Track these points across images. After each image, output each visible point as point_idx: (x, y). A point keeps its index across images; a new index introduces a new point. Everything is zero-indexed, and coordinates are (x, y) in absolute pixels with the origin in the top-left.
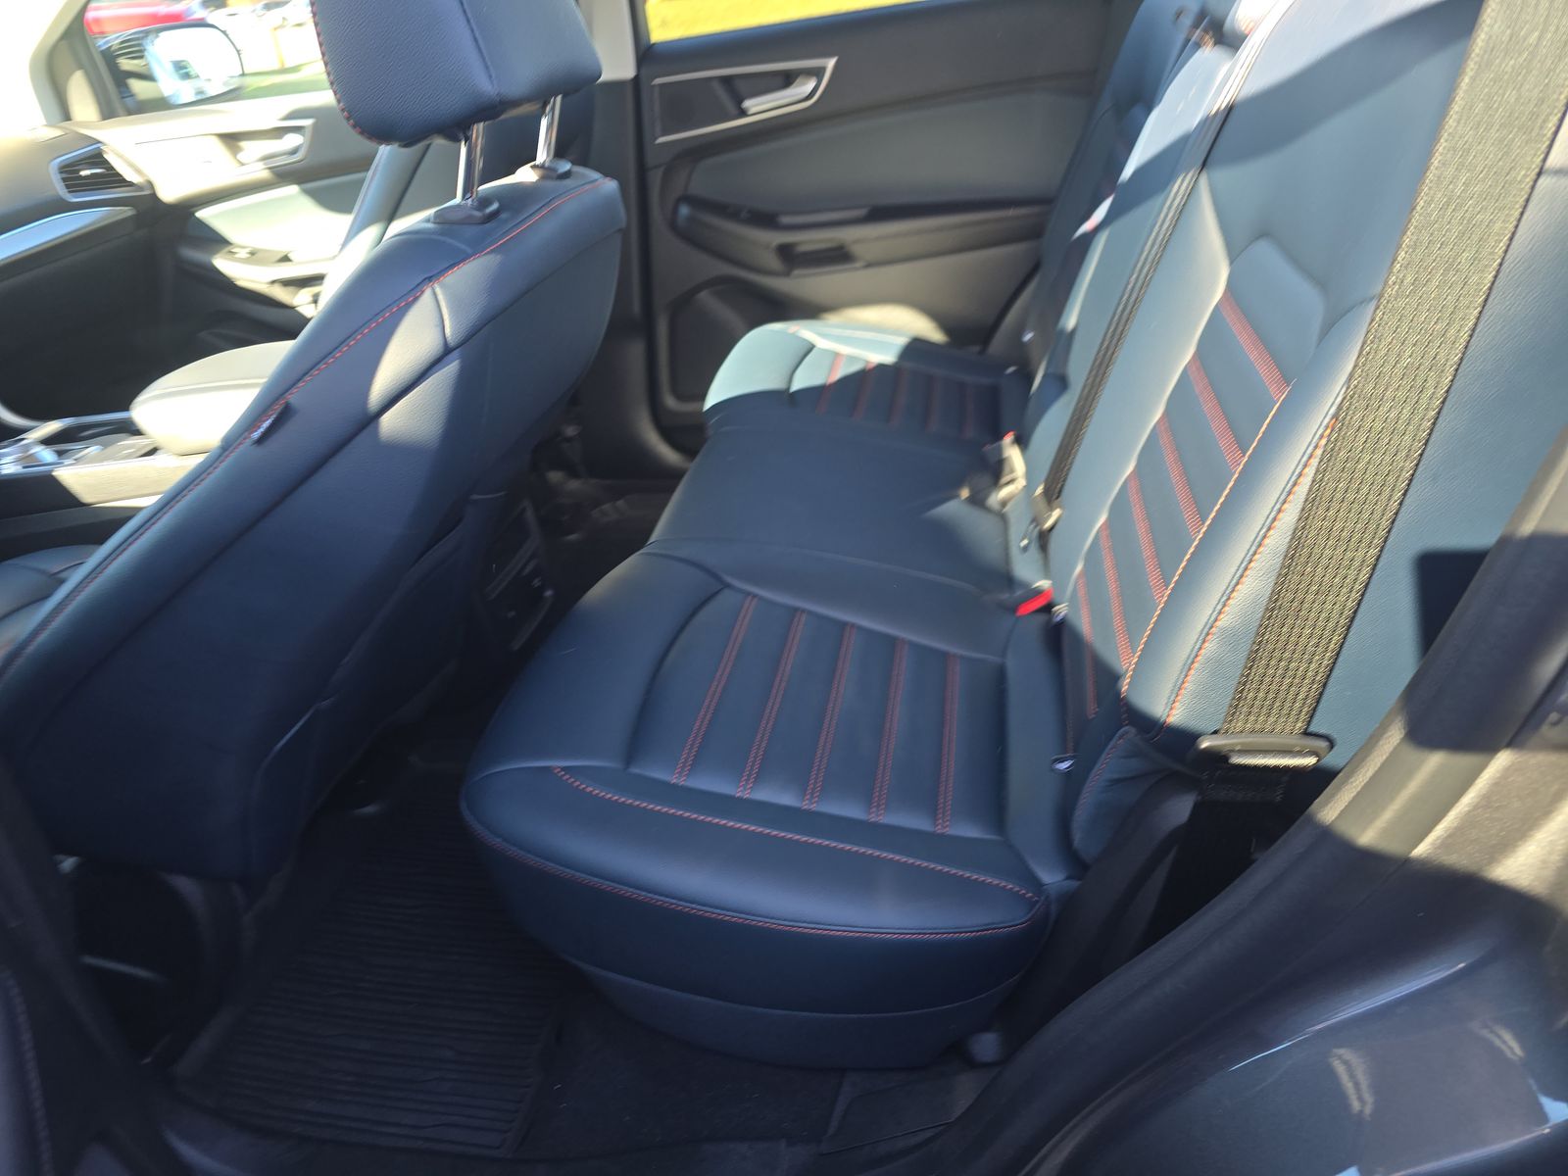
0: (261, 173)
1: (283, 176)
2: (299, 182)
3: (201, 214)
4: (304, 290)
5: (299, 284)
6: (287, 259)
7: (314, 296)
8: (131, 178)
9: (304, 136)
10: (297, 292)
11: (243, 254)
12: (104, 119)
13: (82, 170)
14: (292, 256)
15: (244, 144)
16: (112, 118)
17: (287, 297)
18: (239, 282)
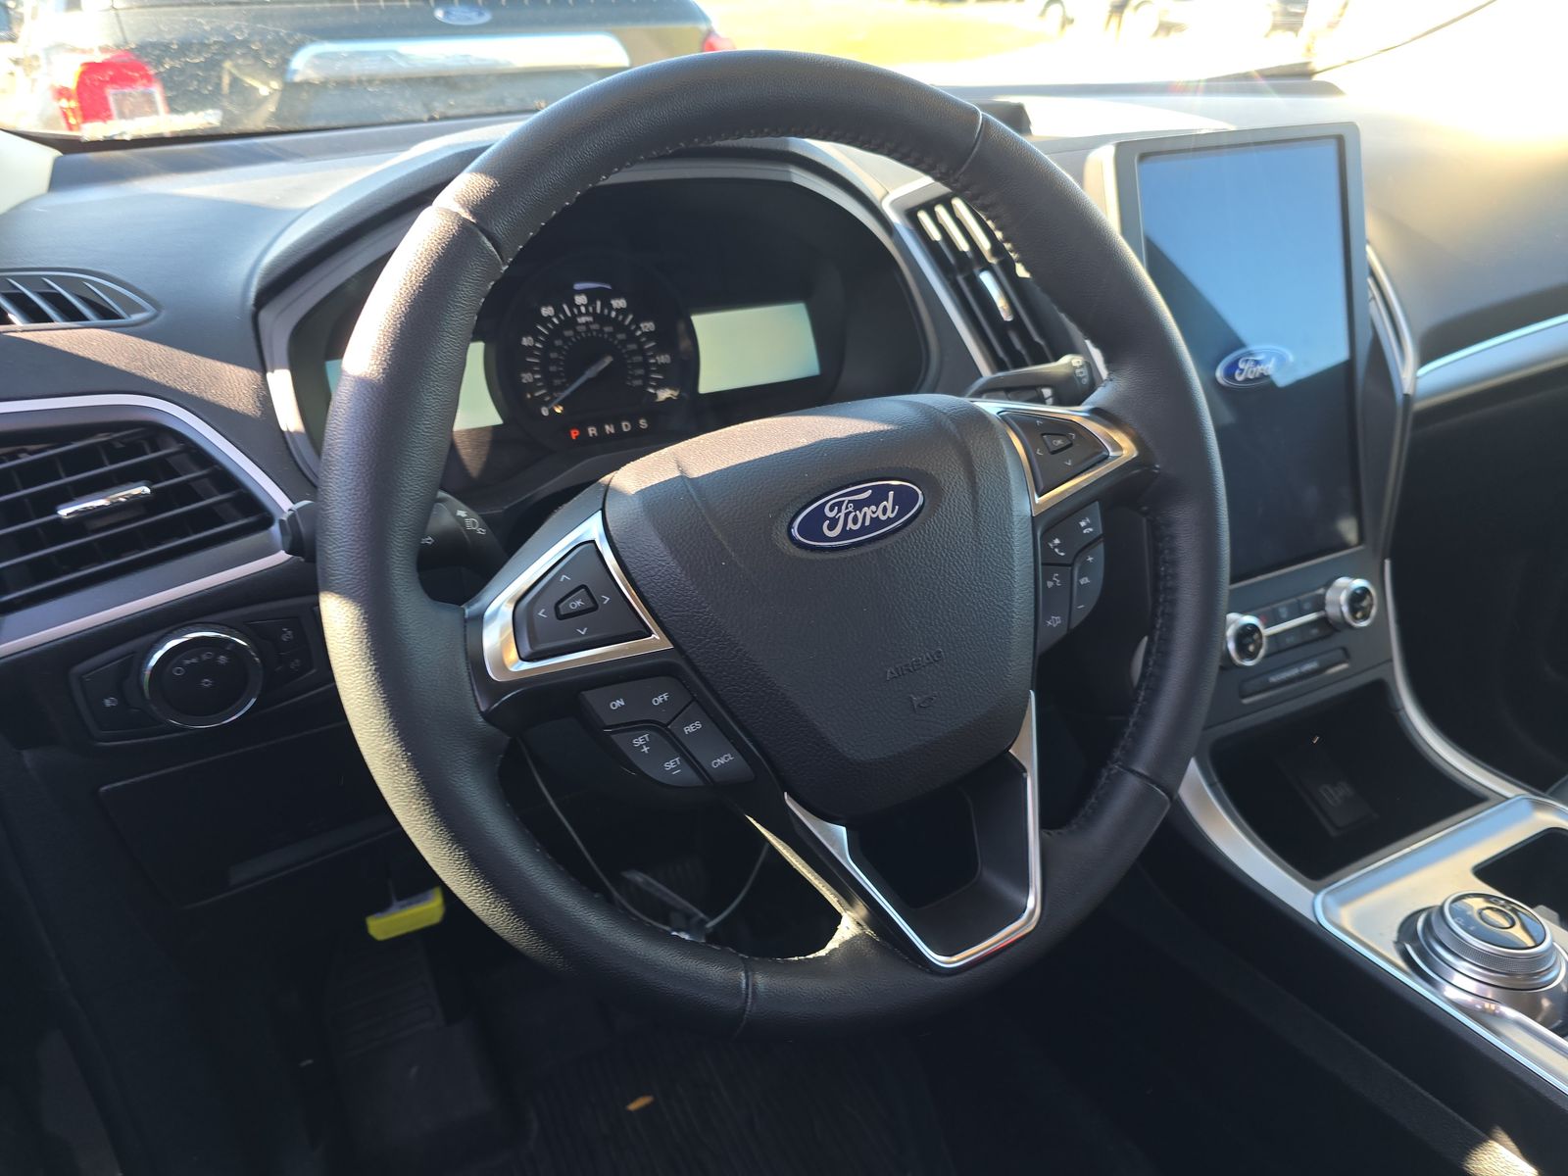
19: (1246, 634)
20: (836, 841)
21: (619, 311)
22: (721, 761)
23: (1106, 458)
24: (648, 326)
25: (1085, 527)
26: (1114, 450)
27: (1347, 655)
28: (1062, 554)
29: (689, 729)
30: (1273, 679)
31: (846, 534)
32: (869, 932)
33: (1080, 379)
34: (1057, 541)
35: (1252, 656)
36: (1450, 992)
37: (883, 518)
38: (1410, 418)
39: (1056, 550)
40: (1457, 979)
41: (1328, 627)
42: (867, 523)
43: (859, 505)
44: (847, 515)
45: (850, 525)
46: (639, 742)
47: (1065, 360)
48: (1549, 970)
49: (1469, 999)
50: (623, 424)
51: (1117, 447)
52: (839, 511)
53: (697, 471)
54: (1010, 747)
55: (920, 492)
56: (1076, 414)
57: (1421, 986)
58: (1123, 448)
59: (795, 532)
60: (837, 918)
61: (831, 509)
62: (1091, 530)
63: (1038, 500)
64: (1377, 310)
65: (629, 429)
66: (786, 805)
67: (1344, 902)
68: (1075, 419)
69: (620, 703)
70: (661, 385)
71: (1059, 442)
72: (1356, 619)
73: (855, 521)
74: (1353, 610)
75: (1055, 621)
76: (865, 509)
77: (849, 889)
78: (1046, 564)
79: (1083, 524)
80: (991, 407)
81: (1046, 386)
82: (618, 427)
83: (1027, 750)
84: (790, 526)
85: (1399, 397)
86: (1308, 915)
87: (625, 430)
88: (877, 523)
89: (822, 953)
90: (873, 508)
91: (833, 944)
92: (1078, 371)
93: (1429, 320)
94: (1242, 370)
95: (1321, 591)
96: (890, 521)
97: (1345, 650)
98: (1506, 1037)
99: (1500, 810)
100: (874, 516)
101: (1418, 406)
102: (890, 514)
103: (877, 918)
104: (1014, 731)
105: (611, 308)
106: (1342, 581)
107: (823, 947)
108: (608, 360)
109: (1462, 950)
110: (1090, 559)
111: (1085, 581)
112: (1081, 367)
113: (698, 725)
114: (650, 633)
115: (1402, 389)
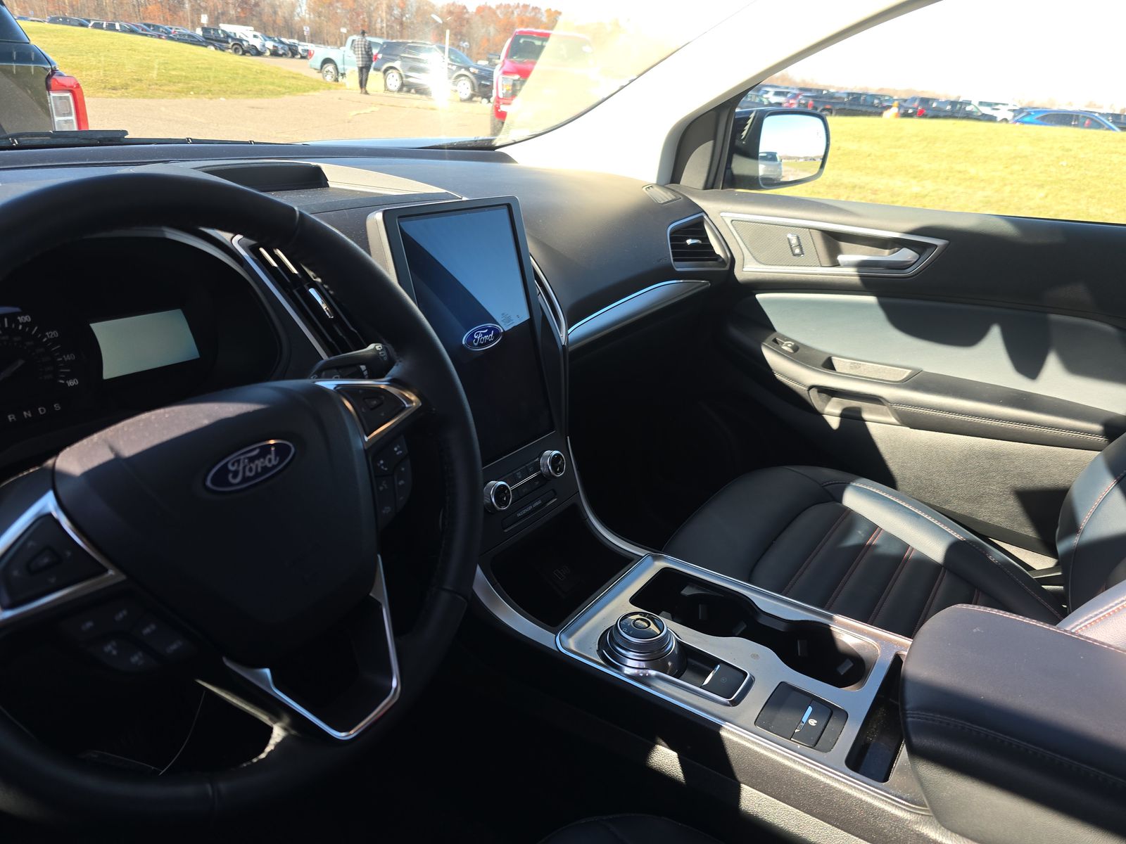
3: (760, 296)
4: (834, 399)
5: (831, 393)
6: (829, 365)
7: (845, 410)
8: (718, 250)
9: (920, 254)
10: (829, 400)
11: (787, 347)
12: (706, 188)
13: (688, 238)
14: (836, 361)
15: (843, 245)
16: (712, 188)
17: (820, 403)
18: (778, 376)
19: (500, 491)
20: (264, 679)
21: (25, 324)
22: (174, 647)
23: (404, 408)
24: (53, 334)
25: (397, 451)
26: (408, 403)
27: (555, 494)
28: (386, 469)
29: (147, 631)
30: (519, 515)
31: (245, 480)
32: (293, 732)
33: (382, 357)
34: (382, 462)
35: (506, 504)
36: (627, 671)
37: (269, 465)
38: (567, 354)
39: (382, 467)
40: (630, 662)
41: (544, 479)
42: (259, 470)
43: (252, 460)
44: (244, 468)
45: (248, 474)
46: (108, 648)
47: (371, 346)
48: (668, 644)
49: (636, 671)
50: (39, 409)
51: (410, 401)
52: (239, 465)
53: (128, 451)
54: (369, 592)
55: (291, 445)
56: (382, 384)
57: (613, 671)
58: (412, 399)
59: (209, 483)
60: (270, 730)
61: (233, 465)
62: (401, 452)
63: (366, 439)
64: (542, 300)
65: (44, 412)
66: (226, 666)
67: (570, 636)
68: (382, 387)
69: (89, 624)
70: (69, 377)
71: (375, 402)
72: (556, 472)
73: (251, 470)
74: (554, 468)
75: (387, 510)
76: (257, 462)
77: (277, 710)
78: (376, 476)
79: (396, 449)
80: (329, 385)
81: (362, 364)
82: (35, 412)
83: (380, 592)
84: (205, 479)
85: (560, 347)
86: (553, 647)
87: (41, 413)
88: (265, 469)
89: (263, 756)
90: (262, 460)
91: (269, 748)
92: (380, 353)
93: (569, 301)
94: (477, 339)
95: (537, 460)
96: (274, 467)
97: (554, 491)
98: (653, 686)
99: (639, 564)
100: (264, 465)
101: (571, 349)
102: (274, 462)
103: (297, 722)
104: (370, 581)
105: (18, 323)
106: (547, 452)
107: (262, 751)
108: (20, 363)
109: (629, 646)
110: (403, 469)
111: (401, 482)
112: (382, 350)
113: (153, 627)
114: (106, 570)
115: (561, 343)
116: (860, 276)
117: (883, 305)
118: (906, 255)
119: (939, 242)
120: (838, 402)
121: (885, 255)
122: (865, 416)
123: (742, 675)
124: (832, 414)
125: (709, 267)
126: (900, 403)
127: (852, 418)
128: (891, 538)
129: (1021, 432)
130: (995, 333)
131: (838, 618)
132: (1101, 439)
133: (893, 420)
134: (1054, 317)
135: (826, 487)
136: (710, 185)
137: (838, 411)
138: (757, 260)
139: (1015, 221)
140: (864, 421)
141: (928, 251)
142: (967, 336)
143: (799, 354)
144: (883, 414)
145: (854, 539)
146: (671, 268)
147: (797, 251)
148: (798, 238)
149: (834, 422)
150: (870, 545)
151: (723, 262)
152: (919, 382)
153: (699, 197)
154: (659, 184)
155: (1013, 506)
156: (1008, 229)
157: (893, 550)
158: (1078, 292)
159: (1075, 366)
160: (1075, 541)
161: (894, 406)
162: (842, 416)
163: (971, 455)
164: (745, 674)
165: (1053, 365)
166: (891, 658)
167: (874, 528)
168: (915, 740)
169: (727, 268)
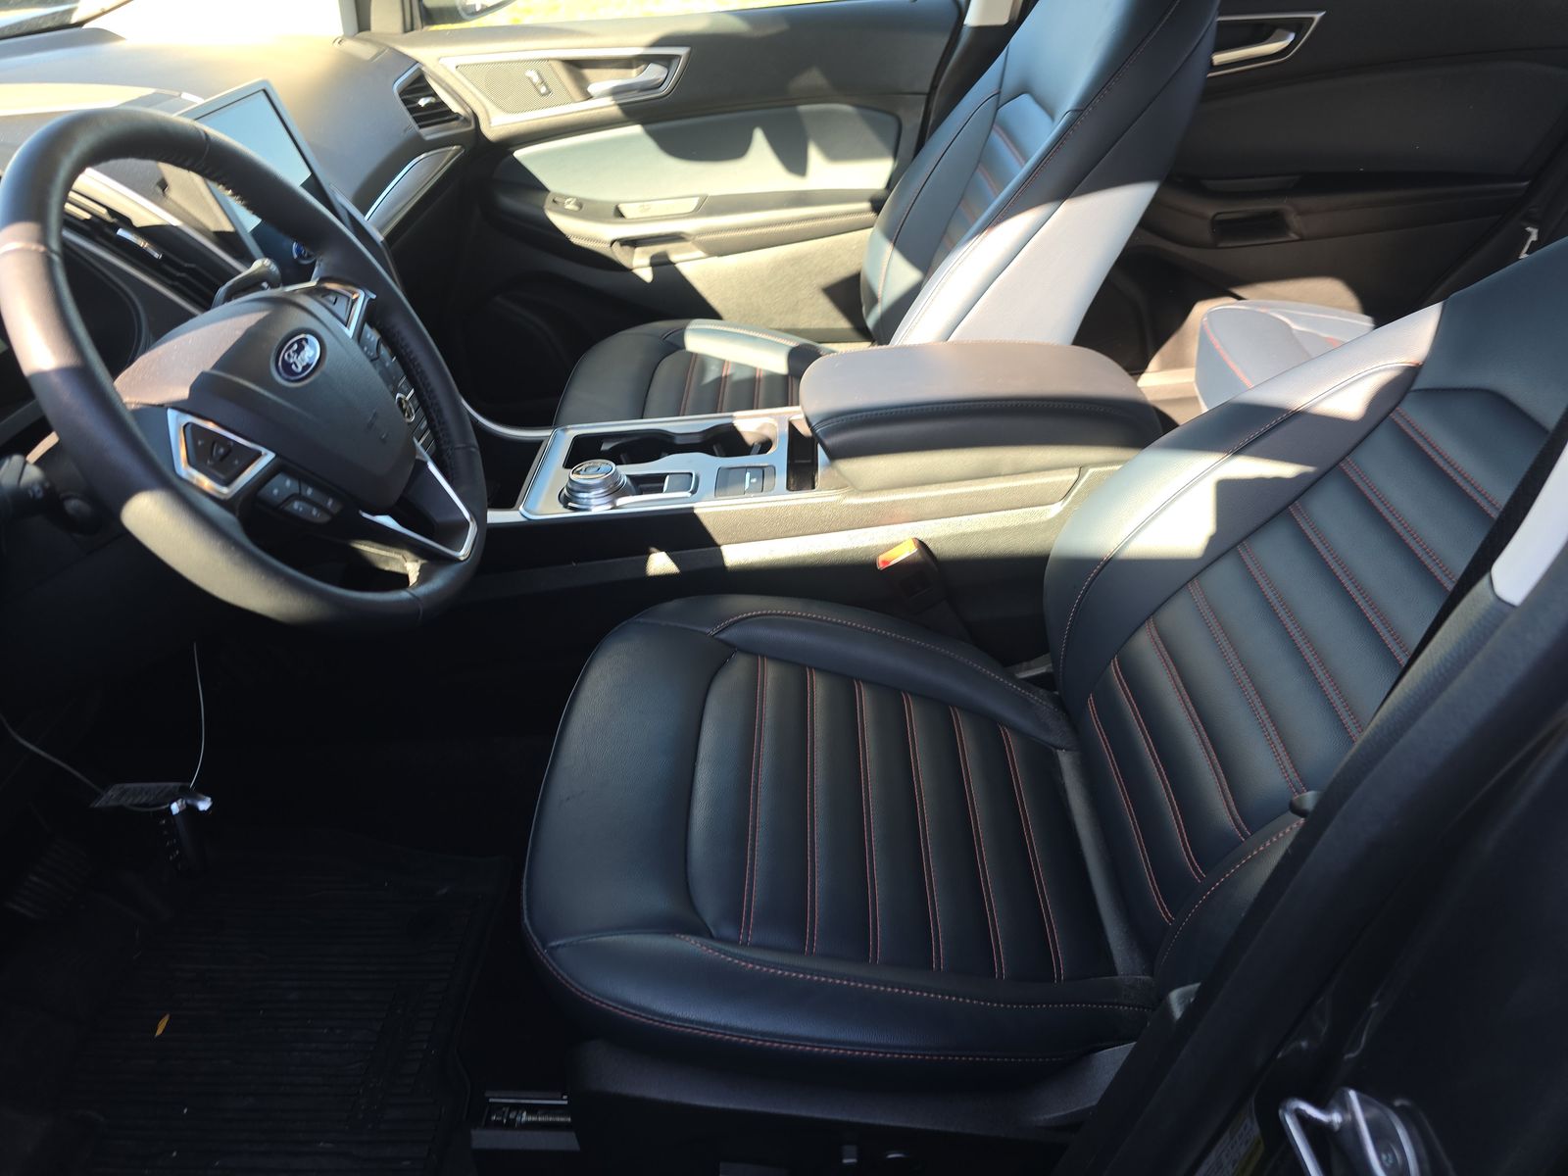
0: (607, 107)
1: (633, 113)
2: (643, 123)
3: (519, 154)
4: (638, 250)
5: (633, 243)
6: (619, 214)
7: (653, 258)
8: (455, 107)
9: (668, 67)
10: (633, 253)
11: (570, 206)
12: (405, 31)
13: (419, 98)
14: (624, 208)
15: (588, 73)
16: (412, 29)
17: (627, 257)
18: (575, 241)
48: (620, 477)
57: (586, 512)
86: (522, 519)
98: (626, 508)
99: (551, 442)
109: (590, 489)
116: (619, 105)
117: (652, 134)
118: (654, 72)
119: (682, 51)
120: (643, 252)
121: (633, 76)
122: (673, 258)
123: (688, 476)
124: (641, 265)
125: (454, 129)
126: (701, 233)
127: (660, 263)
128: (739, 366)
129: (810, 229)
130: (759, 138)
131: (736, 414)
132: (872, 215)
133: (700, 253)
134: (803, 108)
135: (667, 339)
136: (408, 27)
137: (647, 261)
138: (504, 110)
139: (742, 14)
140: (673, 264)
141: (675, 63)
142: (736, 149)
143: (585, 209)
144: (689, 251)
145: (711, 375)
146: (419, 137)
147: (543, 90)
148: (539, 74)
149: (647, 275)
150: (726, 377)
151: (466, 120)
152: (710, 206)
153: (403, 44)
154: (347, 36)
155: (825, 305)
156: (738, 26)
157: (746, 374)
158: (814, 78)
159: (833, 154)
160: (878, 311)
161: (697, 238)
162: (652, 265)
163: (778, 267)
164: (691, 474)
165: (814, 155)
166: (786, 429)
167: (723, 363)
168: (828, 442)
169: (473, 126)
